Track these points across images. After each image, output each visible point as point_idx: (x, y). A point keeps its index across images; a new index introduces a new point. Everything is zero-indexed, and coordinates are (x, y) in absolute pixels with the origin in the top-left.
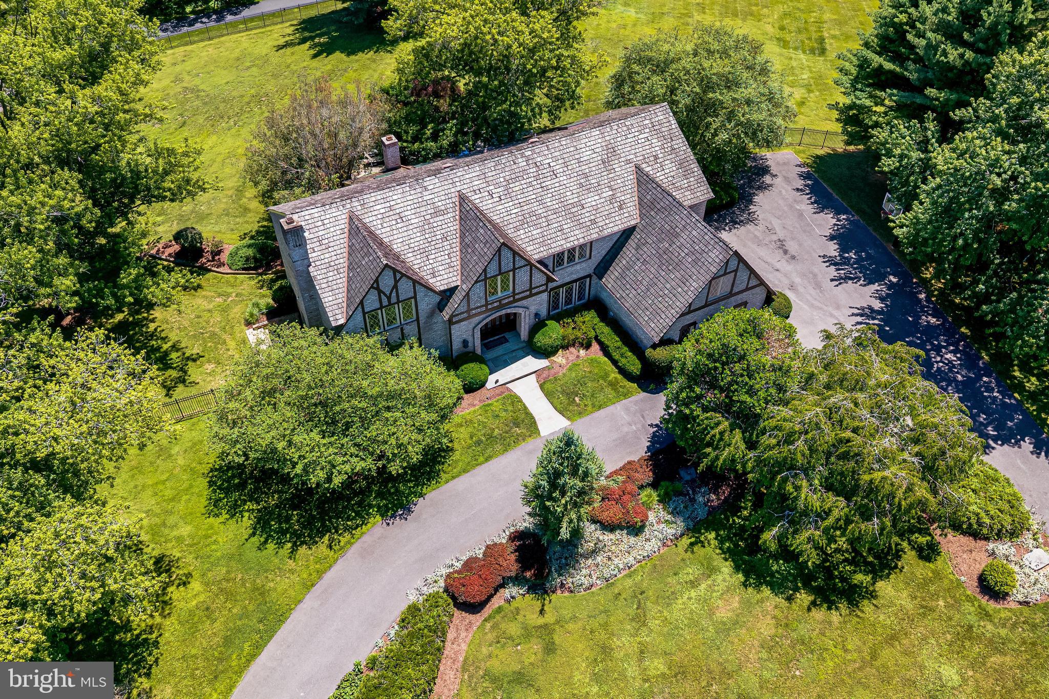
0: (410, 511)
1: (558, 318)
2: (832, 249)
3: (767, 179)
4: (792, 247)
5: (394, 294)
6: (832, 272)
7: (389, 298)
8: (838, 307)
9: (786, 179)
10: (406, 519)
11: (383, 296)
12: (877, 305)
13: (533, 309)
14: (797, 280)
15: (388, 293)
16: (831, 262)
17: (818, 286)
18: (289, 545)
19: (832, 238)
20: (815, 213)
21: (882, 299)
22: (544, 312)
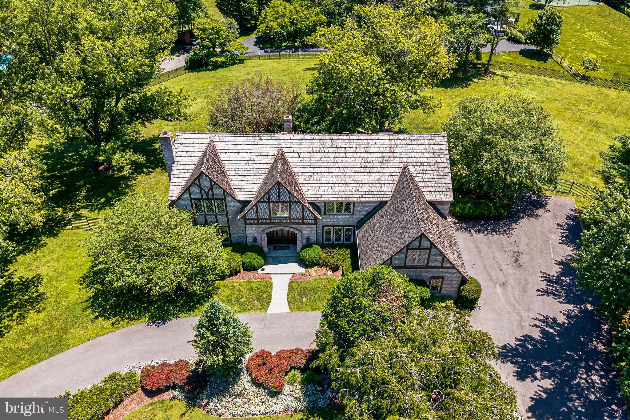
0: (164, 322)
1: (322, 246)
2: (555, 271)
3: (540, 212)
4: (524, 259)
5: (210, 193)
6: (543, 285)
7: (207, 194)
8: (528, 310)
9: (555, 216)
10: (159, 326)
11: (203, 192)
12: (562, 319)
13: (305, 233)
14: (511, 281)
15: (207, 191)
16: (548, 279)
17: (524, 291)
18: (97, 314)
19: (560, 263)
20: (560, 243)
21: (569, 317)
22: (313, 238)
